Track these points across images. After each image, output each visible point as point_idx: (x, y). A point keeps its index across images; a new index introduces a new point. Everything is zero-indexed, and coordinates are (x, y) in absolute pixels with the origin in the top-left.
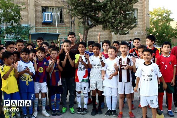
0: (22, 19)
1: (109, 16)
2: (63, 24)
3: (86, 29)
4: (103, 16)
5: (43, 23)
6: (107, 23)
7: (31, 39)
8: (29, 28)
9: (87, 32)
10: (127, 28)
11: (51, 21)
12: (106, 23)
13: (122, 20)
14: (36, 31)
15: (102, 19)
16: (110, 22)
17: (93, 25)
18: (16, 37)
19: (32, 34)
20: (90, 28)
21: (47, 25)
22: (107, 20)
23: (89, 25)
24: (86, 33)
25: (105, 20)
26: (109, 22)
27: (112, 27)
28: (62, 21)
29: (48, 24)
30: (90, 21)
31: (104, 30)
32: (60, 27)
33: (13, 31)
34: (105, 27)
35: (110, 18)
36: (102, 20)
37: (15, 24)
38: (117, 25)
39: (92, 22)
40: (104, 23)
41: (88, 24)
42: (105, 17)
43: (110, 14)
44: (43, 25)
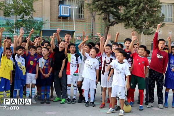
0: (34, 12)
1: (131, 13)
2: (83, 19)
3: (107, 27)
4: (124, 12)
5: (59, 18)
6: (129, 21)
7: (42, 35)
8: (42, 23)
9: (108, 30)
10: (153, 28)
11: (68, 15)
12: (127, 21)
13: (146, 18)
14: (51, 26)
15: (123, 16)
16: (133, 20)
17: (114, 23)
18: (26, 32)
19: (43, 31)
20: (111, 25)
21: (64, 20)
22: (129, 18)
23: (110, 22)
24: (106, 31)
25: (127, 17)
26: (131, 20)
27: (135, 26)
28: (82, 15)
29: (65, 18)
30: (112, 17)
31: (126, 28)
32: (79, 23)
33: (24, 25)
34: (127, 26)
35: (132, 15)
36: (123, 18)
37: (26, 18)
38: (141, 23)
39: (114, 18)
40: (126, 21)
41: (109, 20)
42: (127, 14)
43: (132, 11)
44: (60, 20)
